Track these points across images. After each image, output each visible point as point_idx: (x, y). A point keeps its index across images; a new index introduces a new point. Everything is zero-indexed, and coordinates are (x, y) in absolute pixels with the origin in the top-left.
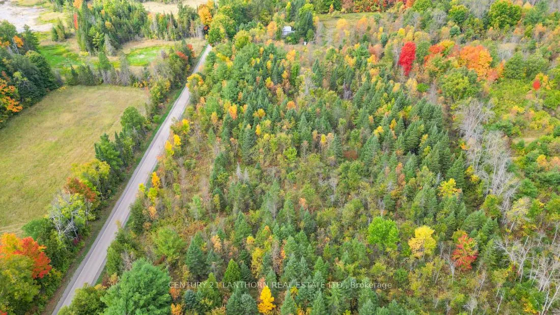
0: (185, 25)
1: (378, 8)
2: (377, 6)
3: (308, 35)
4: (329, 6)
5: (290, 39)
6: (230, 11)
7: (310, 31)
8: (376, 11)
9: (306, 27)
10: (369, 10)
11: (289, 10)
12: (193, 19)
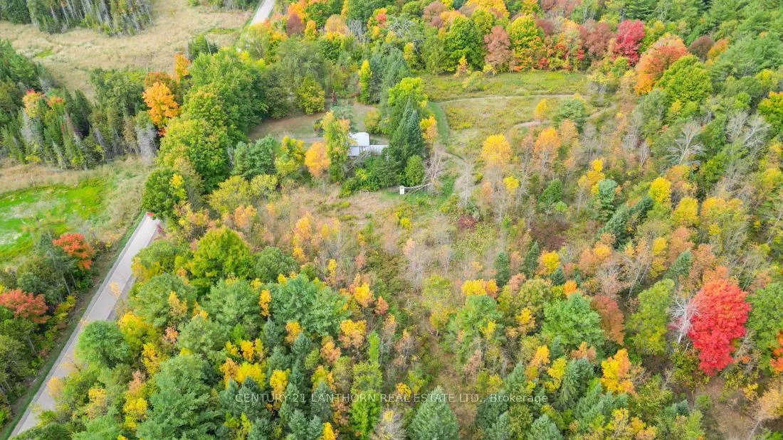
0: (111, 128)
1: (565, 64)
2: (562, 58)
3: (409, 171)
4: (456, 60)
5: (364, 177)
6: (213, 104)
7: (414, 160)
8: (559, 68)
9: (405, 148)
10: (546, 67)
11: (367, 80)
12: (132, 112)
